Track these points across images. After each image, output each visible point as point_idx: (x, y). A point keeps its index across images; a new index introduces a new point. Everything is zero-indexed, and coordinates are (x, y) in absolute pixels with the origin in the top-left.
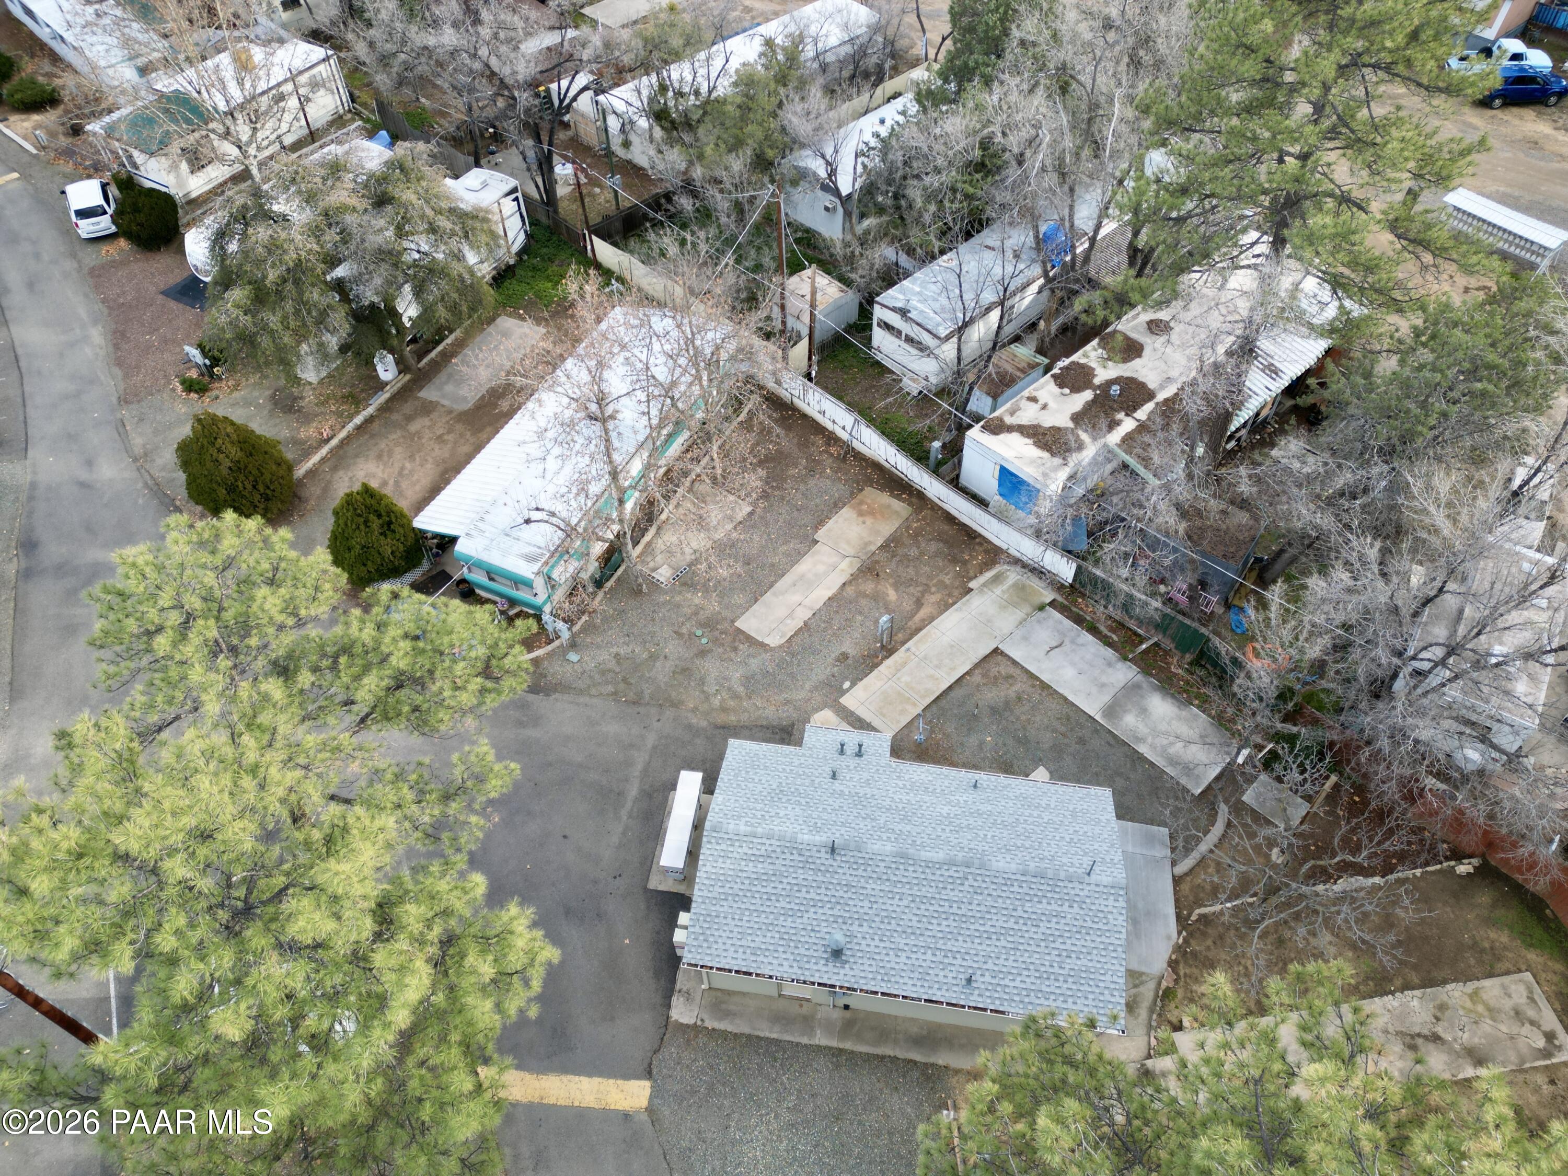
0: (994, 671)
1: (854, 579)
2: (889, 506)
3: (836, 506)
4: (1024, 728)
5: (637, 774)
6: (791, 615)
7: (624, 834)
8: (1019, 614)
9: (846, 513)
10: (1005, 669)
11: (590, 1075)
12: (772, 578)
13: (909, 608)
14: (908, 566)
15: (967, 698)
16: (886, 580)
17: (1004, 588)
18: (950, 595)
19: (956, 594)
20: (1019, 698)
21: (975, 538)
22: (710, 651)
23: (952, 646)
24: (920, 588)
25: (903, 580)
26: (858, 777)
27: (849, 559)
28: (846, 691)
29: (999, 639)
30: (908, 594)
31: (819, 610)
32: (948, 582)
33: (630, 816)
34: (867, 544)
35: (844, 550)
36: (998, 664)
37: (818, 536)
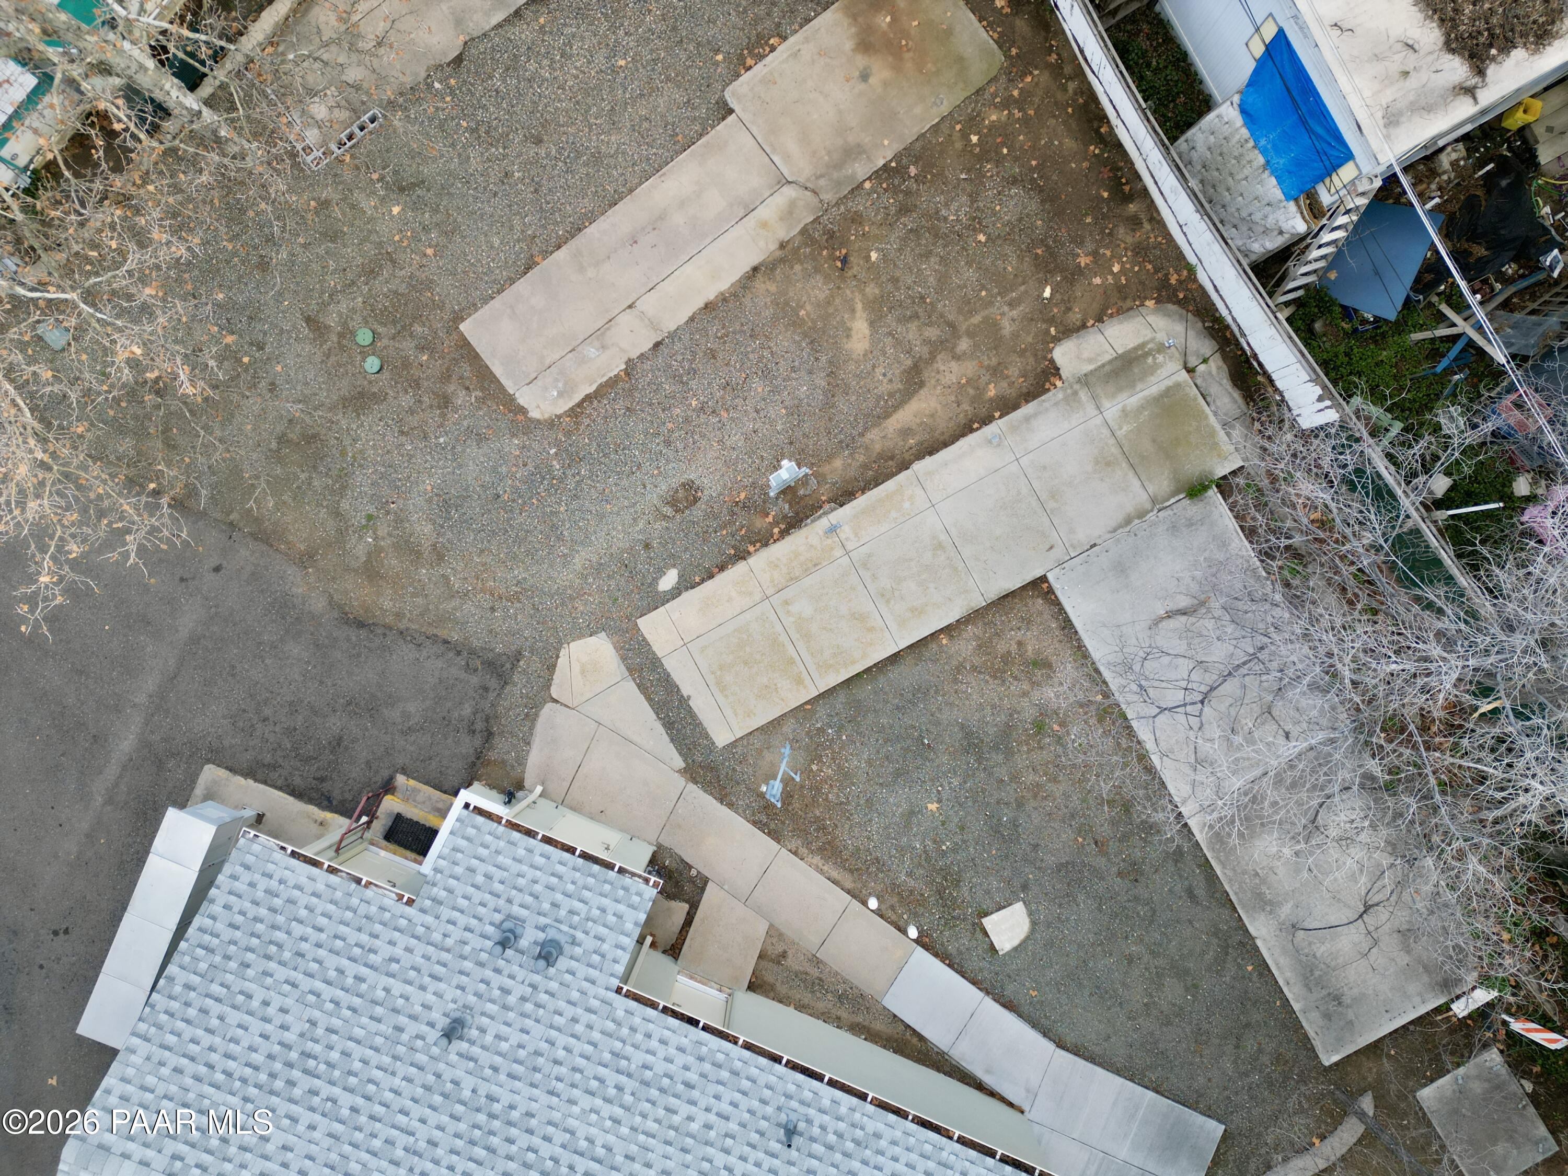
0: (1011, 638)
1: (785, 256)
2: (949, 36)
4: (1020, 804)
5: (141, 699)
6: (599, 335)
7: (91, 836)
8: (1135, 494)
9: (830, 28)
10: (1038, 640)
12: (586, 204)
13: (885, 388)
14: (928, 255)
15: (922, 692)
16: (861, 284)
17: (1133, 400)
18: (996, 372)
19: (1013, 371)
20: (1040, 727)
21: (1128, 198)
22: (379, 398)
23: (940, 546)
24: (932, 333)
25: (901, 295)
26: (516, 1037)
27: (789, 192)
28: (662, 600)
29: (1058, 553)
30: (898, 343)
31: (672, 335)
32: (1007, 328)
33: (110, 801)
34: (852, 152)
35: (787, 158)
36: (1028, 624)
37: (737, 93)
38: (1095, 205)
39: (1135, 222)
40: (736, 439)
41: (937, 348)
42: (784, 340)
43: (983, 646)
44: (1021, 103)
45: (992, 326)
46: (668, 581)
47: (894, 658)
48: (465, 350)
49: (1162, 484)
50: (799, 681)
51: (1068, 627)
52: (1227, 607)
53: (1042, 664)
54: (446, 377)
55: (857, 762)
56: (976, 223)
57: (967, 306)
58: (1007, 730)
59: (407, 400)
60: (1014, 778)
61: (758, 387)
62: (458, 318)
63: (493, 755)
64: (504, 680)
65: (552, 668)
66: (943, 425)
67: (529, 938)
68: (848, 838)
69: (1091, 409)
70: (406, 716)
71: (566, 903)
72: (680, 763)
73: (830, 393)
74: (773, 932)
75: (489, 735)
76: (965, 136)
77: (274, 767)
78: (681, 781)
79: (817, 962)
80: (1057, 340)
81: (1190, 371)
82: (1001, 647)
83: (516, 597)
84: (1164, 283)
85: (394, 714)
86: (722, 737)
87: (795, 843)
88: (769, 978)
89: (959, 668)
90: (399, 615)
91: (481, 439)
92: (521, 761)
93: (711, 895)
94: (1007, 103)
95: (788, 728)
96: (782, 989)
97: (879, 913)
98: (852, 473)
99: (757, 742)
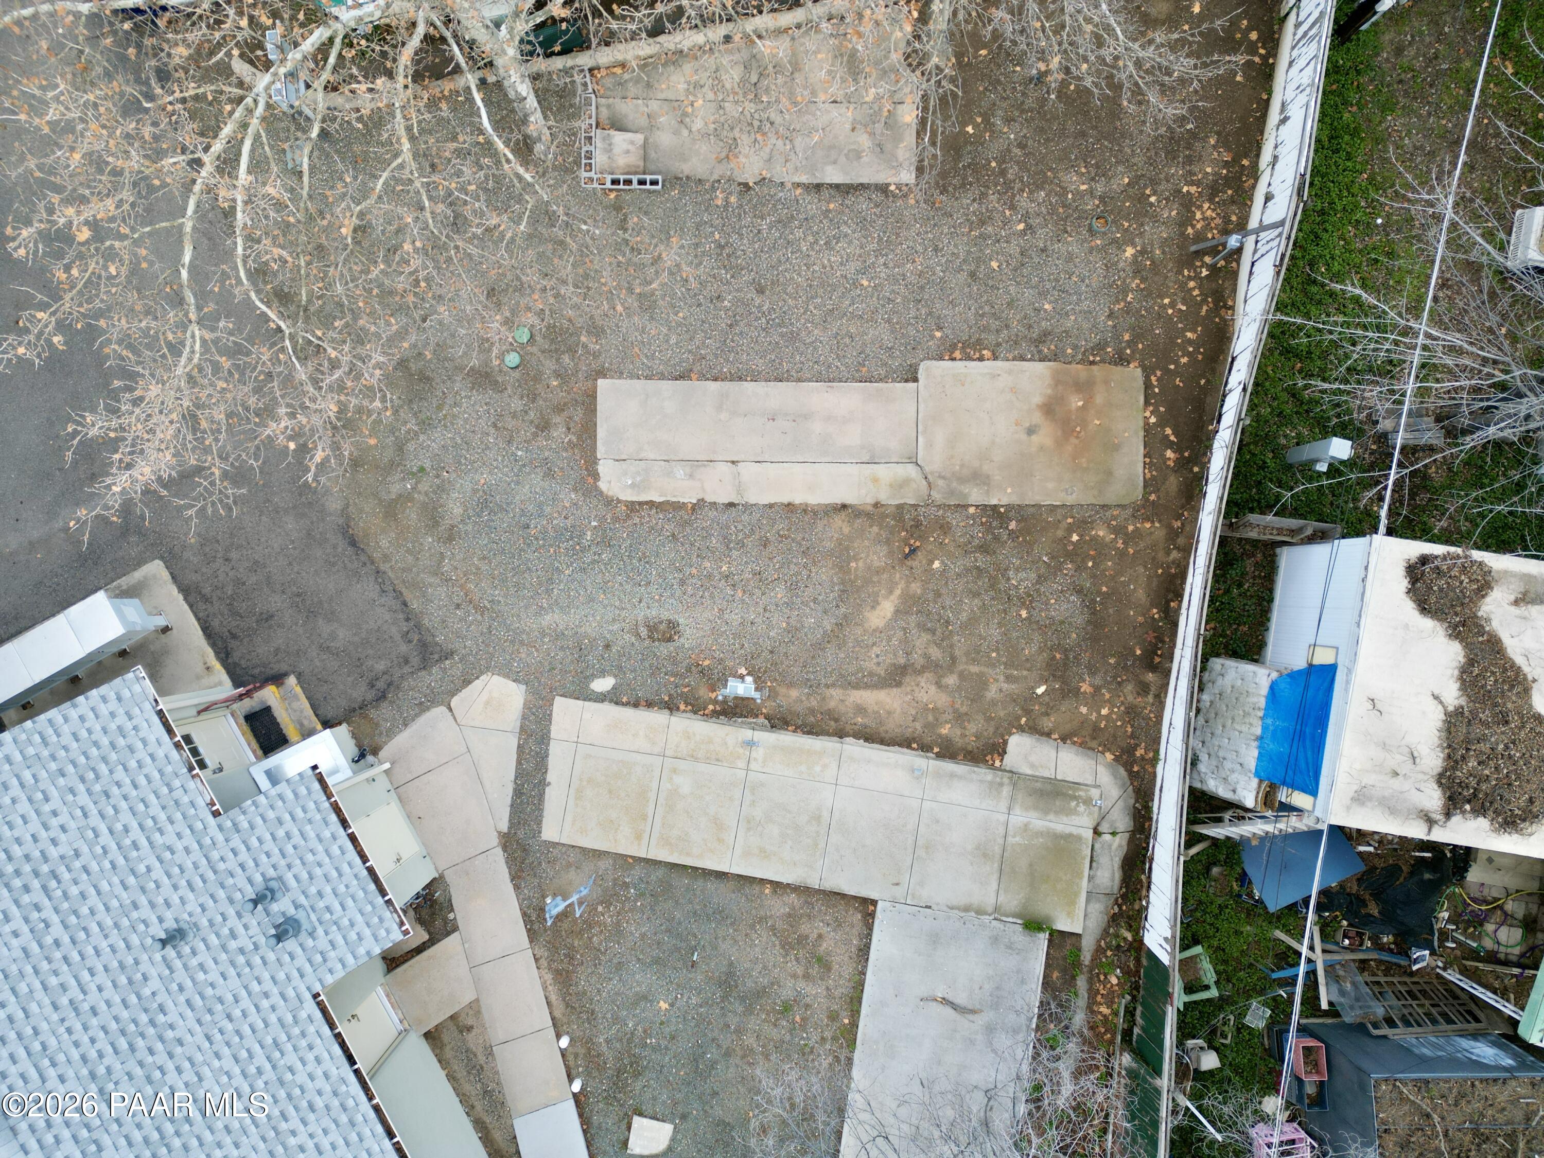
0: (816, 928)
1: (871, 515)
2: (1114, 447)
3: (1038, 344)
6: (694, 465)
8: (989, 894)
9: (1034, 377)
10: (837, 942)
12: (759, 364)
13: (870, 665)
14: (976, 595)
15: (721, 915)
16: (913, 578)
18: (960, 718)
19: (972, 728)
20: (787, 1008)
21: (1153, 668)
22: (500, 388)
23: (818, 818)
24: (935, 653)
25: (934, 608)
26: (214, 976)
27: (911, 471)
28: (586, 695)
29: (899, 892)
30: (905, 641)
31: (748, 507)
32: (992, 692)
34: (978, 477)
35: (930, 445)
36: (839, 924)
37: (930, 370)
38: (1125, 654)
39: (1144, 689)
40: (735, 618)
41: (931, 666)
42: (825, 574)
43: (792, 918)
44: (1129, 539)
45: (982, 683)
46: (602, 685)
47: (721, 875)
48: (590, 401)
49: (1012, 901)
50: (639, 837)
51: (864, 951)
52: (990, 1029)
53: (825, 964)
54: (559, 409)
55: (635, 928)
56: (1028, 600)
57: (975, 655)
58: (761, 993)
59: (517, 404)
61: (780, 592)
62: (602, 373)
63: (373, 713)
64: (425, 665)
65: (467, 682)
66: (891, 727)
67: (282, 906)
68: (583, 980)
69: (1003, 805)
70: (333, 636)
71: (330, 899)
72: (504, 827)
73: (828, 638)
74: (475, 1007)
75: (382, 697)
76: (1070, 530)
77: (206, 600)
78: (494, 841)
79: (489, 1052)
80: (1021, 729)
81: (1097, 832)
82: (805, 928)
83: (482, 610)
84: (1131, 750)
85: (325, 628)
86: (550, 832)
87: (542, 952)
88: (446, 1037)
89: (762, 920)
90: (386, 558)
91: (549, 474)
92: (391, 734)
93: (450, 943)
94: (1118, 530)
95: (604, 864)
96: (448, 1053)
97: (563, 1052)
98: (799, 708)
99: (573, 857)
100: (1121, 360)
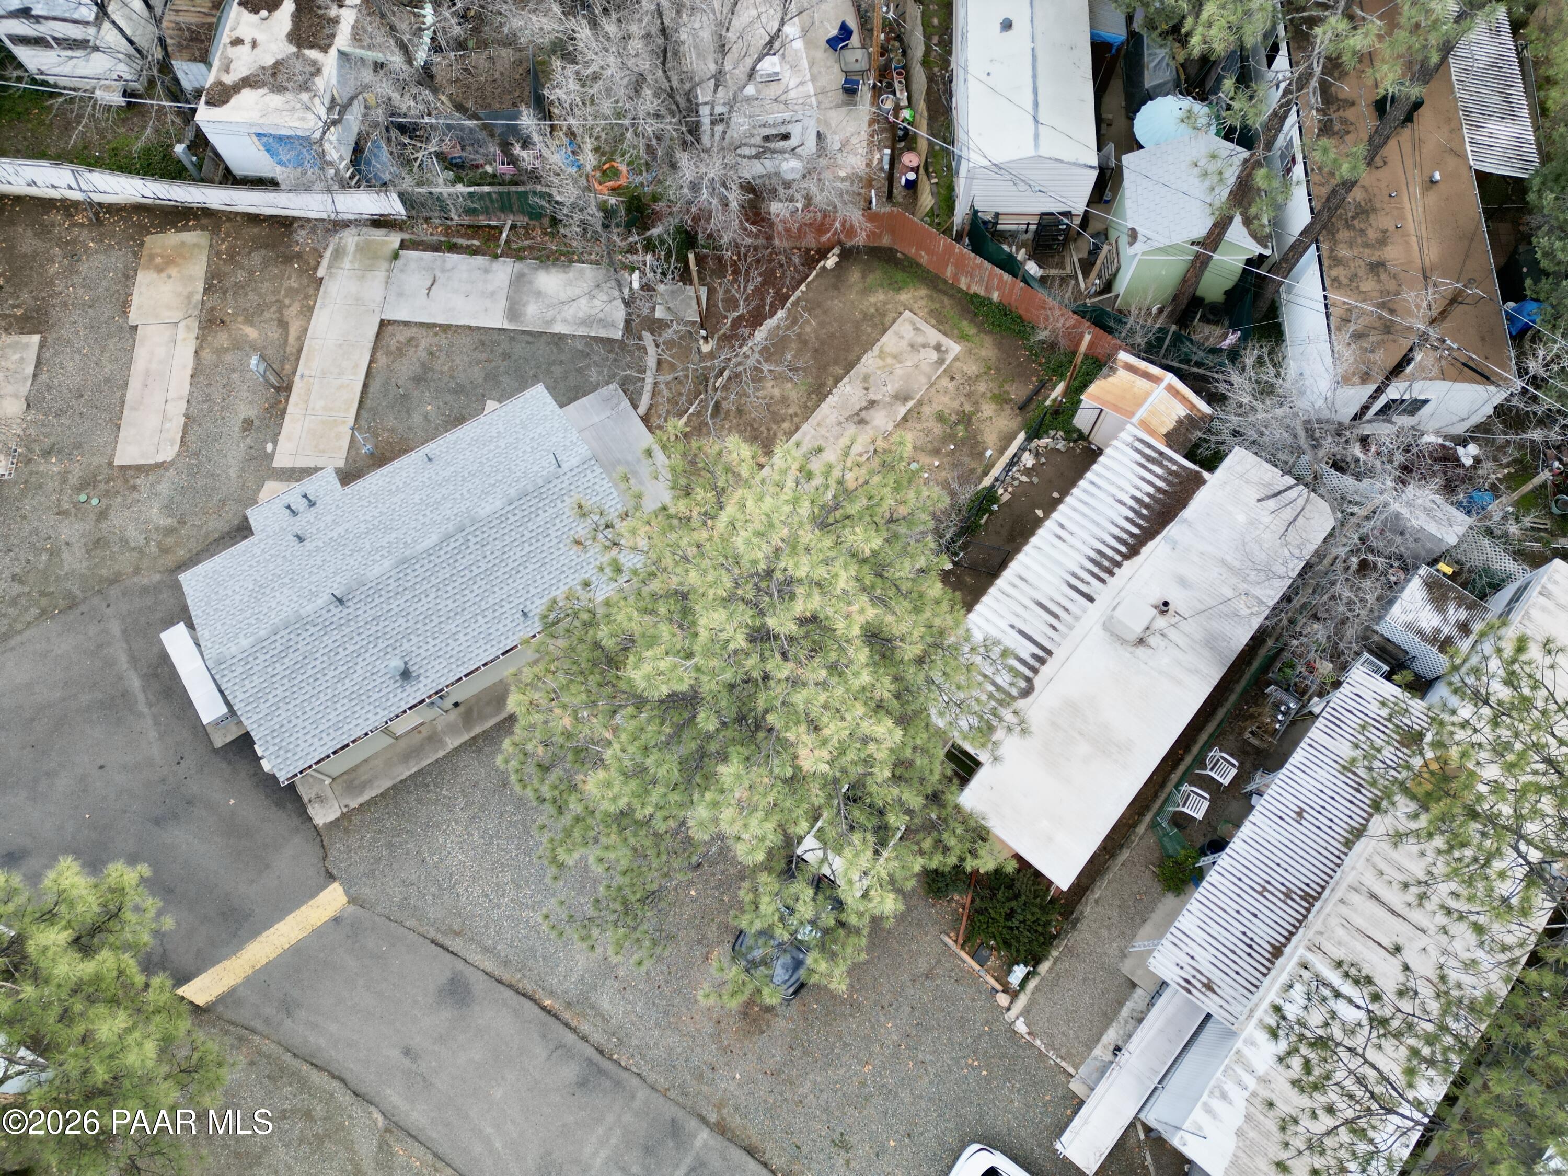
0: (393, 344)
1: (201, 340)
2: (183, 244)
3: (128, 277)
4: (452, 377)
5: (125, 666)
6: (165, 418)
7: (157, 723)
8: (380, 275)
9: (144, 278)
10: (402, 335)
11: (281, 919)
12: (117, 394)
13: (276, 336)
14: (246, 294)
15: (386, 383)
16: (235, 321)
17: (350, 257)
20: (431, 354)
21: (291, 224)
22: (108, 508)
23: (340, 346)
24: (274, 309)
25: (251, 311)
26: (323, 524)
27: (181, 325)
28: (273, 454)
29: (377, 310)
30: (265, 322)
31: (190, 394)
32: (295, 285)
33: (150, 705)
34: (189, 297)
35: (170, 318)
36: (393, 335)
37: (132, 321)
38: (284, 235)
39: (300, 226)
40: (246, 394)
41: (280, 311)
42: (228, 358)
43: (388, 354)
44: (228, 235)
45: (290, 290)
46: (269, 447)
47: (365, 386)
48: (124, 468)
49: (384, 265)
50: (344, 421)
51: (406, 324)
52: (443, 271)
53: (411, 339)
54: (127, 481)
55: (391, 422)
56: (251, 273)
57: (276, 292)
58: (423, 365)
59: (119, 499)
60: (442, 373)
61: (235, 376)
62: (110, 464)
69: (338, 273)
76: (220, 258)
80: (313, 273)
82: (393, 348)
83: (224, 505)
84: (328, 230)
89: (387, 366)
90: (190, 551)
91: (159, 482)
94: (223, 240)
99: (353, 453)
100: (142, 244)
